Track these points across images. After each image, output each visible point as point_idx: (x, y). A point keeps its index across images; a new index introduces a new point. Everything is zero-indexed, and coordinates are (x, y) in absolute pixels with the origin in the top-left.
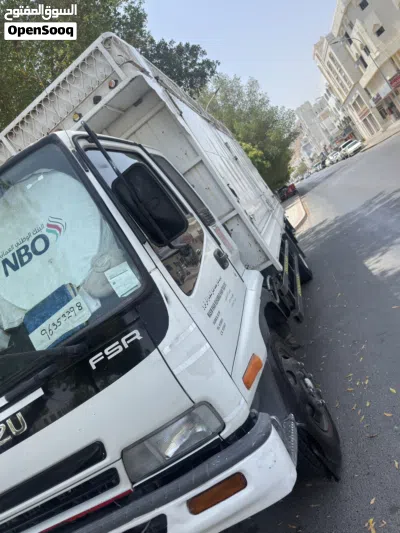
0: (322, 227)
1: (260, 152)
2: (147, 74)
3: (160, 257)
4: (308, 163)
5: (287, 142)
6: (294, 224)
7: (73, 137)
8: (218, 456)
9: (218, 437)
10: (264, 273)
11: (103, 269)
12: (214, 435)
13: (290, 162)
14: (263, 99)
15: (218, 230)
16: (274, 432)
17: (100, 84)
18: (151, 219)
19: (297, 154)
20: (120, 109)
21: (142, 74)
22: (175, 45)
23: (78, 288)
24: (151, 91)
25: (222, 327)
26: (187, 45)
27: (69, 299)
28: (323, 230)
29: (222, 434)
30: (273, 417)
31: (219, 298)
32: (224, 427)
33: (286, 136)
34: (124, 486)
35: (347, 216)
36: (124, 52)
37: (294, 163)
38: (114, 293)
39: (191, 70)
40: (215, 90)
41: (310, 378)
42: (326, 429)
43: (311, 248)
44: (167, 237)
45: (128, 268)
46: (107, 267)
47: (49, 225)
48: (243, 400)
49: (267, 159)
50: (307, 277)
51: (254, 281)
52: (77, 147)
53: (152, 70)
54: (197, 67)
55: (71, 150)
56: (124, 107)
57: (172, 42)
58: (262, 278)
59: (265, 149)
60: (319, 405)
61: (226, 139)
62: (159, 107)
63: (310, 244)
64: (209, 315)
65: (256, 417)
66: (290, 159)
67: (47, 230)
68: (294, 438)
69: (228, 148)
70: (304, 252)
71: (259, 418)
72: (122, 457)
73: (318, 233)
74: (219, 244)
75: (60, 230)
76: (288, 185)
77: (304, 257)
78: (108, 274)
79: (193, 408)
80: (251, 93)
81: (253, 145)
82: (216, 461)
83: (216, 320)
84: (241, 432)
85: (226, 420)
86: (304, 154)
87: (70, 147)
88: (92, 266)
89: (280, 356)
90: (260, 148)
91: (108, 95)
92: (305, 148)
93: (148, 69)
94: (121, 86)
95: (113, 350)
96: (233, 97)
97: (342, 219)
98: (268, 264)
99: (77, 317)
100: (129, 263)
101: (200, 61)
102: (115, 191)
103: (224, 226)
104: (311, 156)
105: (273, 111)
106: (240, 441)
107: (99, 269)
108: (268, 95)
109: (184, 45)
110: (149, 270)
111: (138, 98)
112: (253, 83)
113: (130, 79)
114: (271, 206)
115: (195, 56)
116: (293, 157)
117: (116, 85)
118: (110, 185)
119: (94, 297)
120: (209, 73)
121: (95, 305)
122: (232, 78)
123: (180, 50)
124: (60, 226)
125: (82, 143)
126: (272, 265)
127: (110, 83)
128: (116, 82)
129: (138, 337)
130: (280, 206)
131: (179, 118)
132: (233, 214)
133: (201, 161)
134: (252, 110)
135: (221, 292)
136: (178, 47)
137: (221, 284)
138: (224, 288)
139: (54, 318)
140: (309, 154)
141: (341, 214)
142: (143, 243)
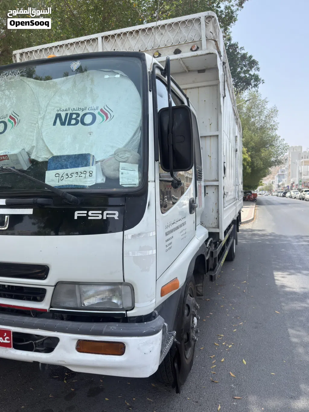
0: (259, 233)
1: (249, 159)
2: (220, 56)
3: (160, 177)
4: (275, 187)
5: (271, 164)
6: (243, 219)
7: (155, 64)
8: (117, 324)
9: (125, 312)
10: (211, 234)
11: (121, 160)
12: (123, 309)
13: (264, 178)
14: (274, 126)
15: (200, 186)
16: (161, 333)
17: (186, 43)
18: (171, 148)
19: (272, 176)
20: (187, 68)
21: (217, 54)
22: (243, 52)
23: (97, 162)
24: (216, 68)
25: (169, 247)
26: (251, 57)
27: (87, 165)
28: (259, 235)
29: (128, 312)
30: (166, 324)
31: (177, 228)
32: (132, 309)
33: (273, 159)
34: (44, 305)
35: (280, 236)
36: (215, 31)
37: (266, 181)
38: (118, 180)
39: (242, 75)
40: (246, 99)
41: (198, 319)
42: (187, 357)
43: (244, 242)
44: (174, 166)
45: (137, 169)
46: (124, 160)
47: (102, 110)
48: (154, 301)
49: (250, 167)
50: (230, 258)
51: (202, 235)
52: (153, 72)
53: (224, 56)
54: (248, 76)
55: (148, 71)
56: (191, 69)
57: (242, 48)
58: (207, 237)
59: (254, 159)
60: (193, 339)
61: (237, 134)
62: (214, 83)
63: (245, 239)
64: (167, 234)
65: (155, 317)
66: (265, 176)
67: (99, 113)
68: (168, 347)
69: (236, 140)
70: (239, 241)
71: (157, 318)
72: (55, 286)
73: (254, 235)
74: (196, 196)
75: (107, 118)
76: (253, 192)
77: (236, 244)
78: (122, 165)
79: (121, 284)
80: (269, 117)
81: (248, 151)
82: (114, 327)
83: (168, 240)
84: (141, 319)
85: (136, 305)
86: (276, 179)
87: (149, 69)
88: (115, 154)
89: (188, 292)
90: (251, 156)
91: (186, 53)
92: (279, 176)
93: (222, 54)
94: (199, 53)
95: (94, 215)
96: (255, 111)
97: (276, 236)
98: (217, 230)
99: (85, 180)
100: (139, 167)
101: (252, 72)
102: (160, 115)
103: (205, 187)
104: (280, 184)
105: (275, 138)
106: (136, 324)
107: (118, 158)
108: (279, 125)
109: (248, 56)
110: (149, 180)
111: (204, 68)
112: (275, 111)
113: (207, 52)
114: (238, 197)
115: (251, 68)
116: (268, 176)
117: (196, 50)
118: (159, 109)
119: (104, 174)
120: (253, 84)
121: (101, 180)
122: (263, 98)
123: (244, 57)
124: (109, 115)
125: (157, 72)
126: (218, 233)
127: (193, 46)
128: (198, 48)
129: (116, 217)
130: (242, 201)
131: (222, 99)
132: (215, 183)
133: (217, 136)
134: (262, 128)
135: (181, 226)
136: (244, 54)
137: (183, 221)
138: (184, 224)
139: (70, 171)
140: (279, 181)
141: (278, 233)
142: (156, 160)
